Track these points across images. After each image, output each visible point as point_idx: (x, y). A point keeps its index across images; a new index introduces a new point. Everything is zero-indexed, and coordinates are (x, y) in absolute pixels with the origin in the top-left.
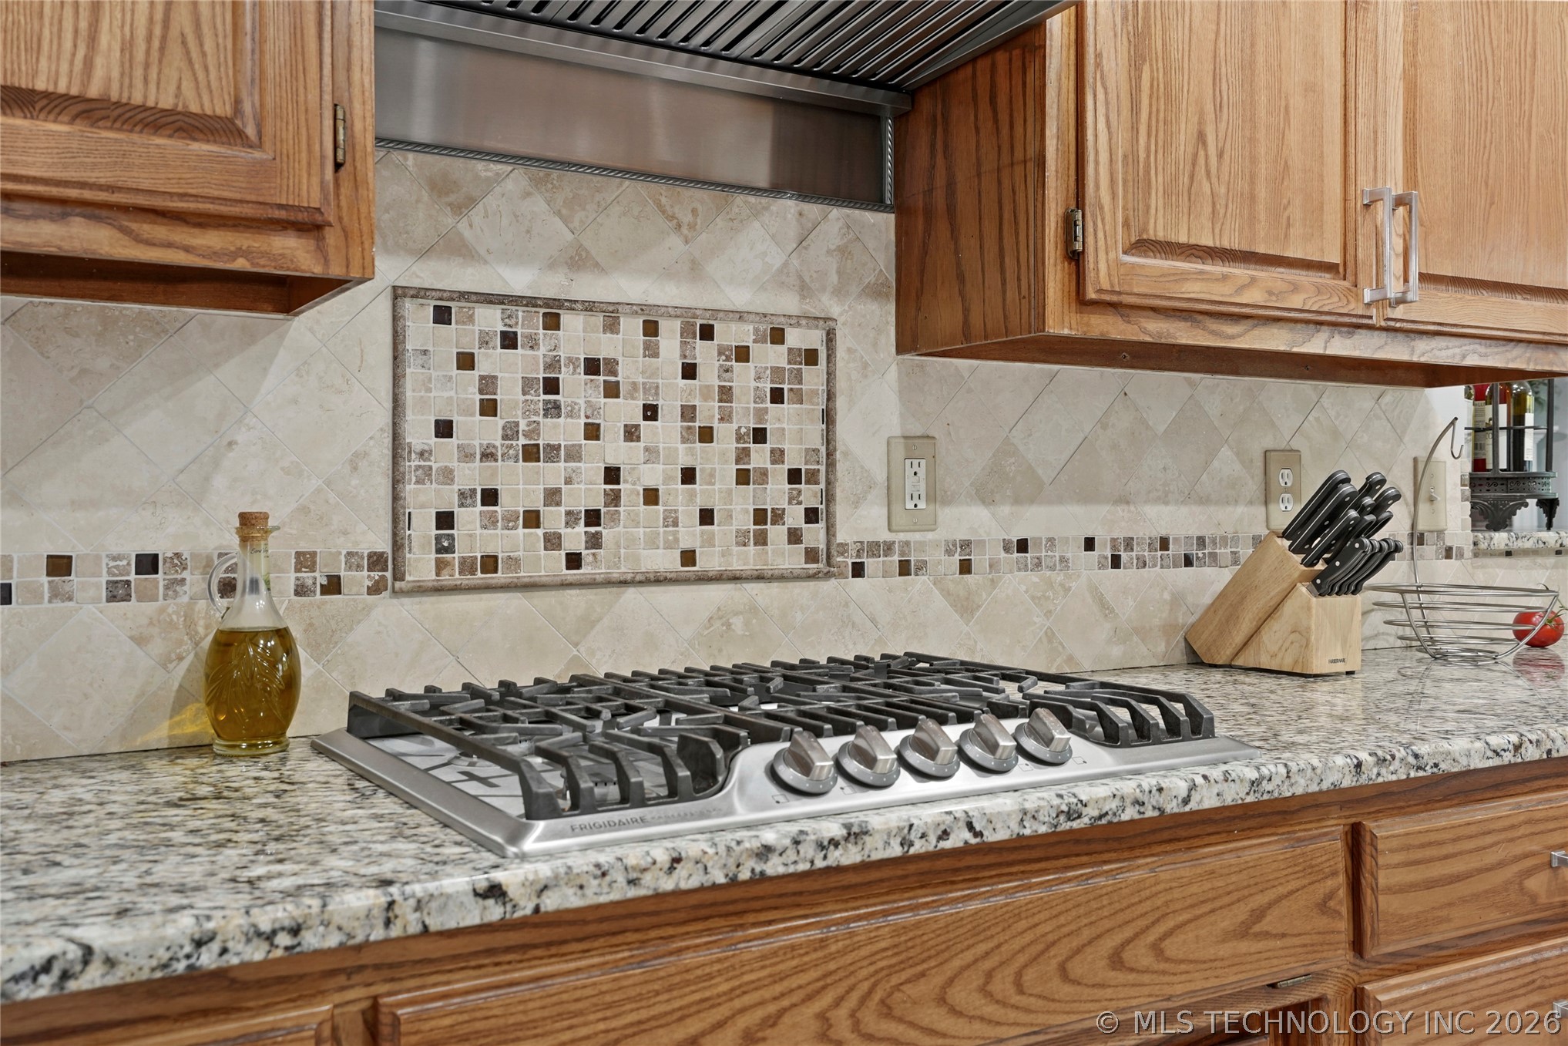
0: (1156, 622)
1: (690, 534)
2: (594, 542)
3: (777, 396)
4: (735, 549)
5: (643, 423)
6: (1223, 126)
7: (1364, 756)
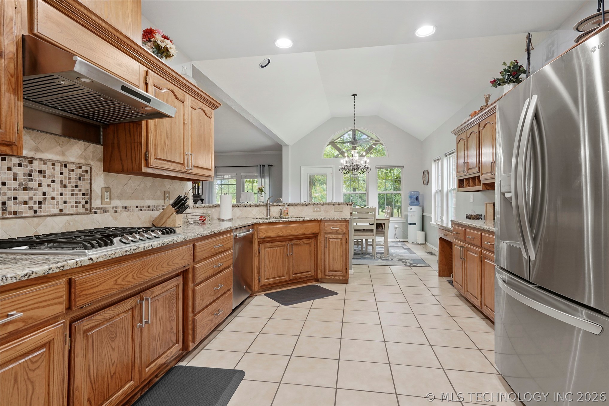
0: (148, 220)
1: (61, 206)
2: (40, 208)
3: (80, 179)
4: (71, 209)
5: (52, 184)
6: (168, 141)
7: (196, 234)
